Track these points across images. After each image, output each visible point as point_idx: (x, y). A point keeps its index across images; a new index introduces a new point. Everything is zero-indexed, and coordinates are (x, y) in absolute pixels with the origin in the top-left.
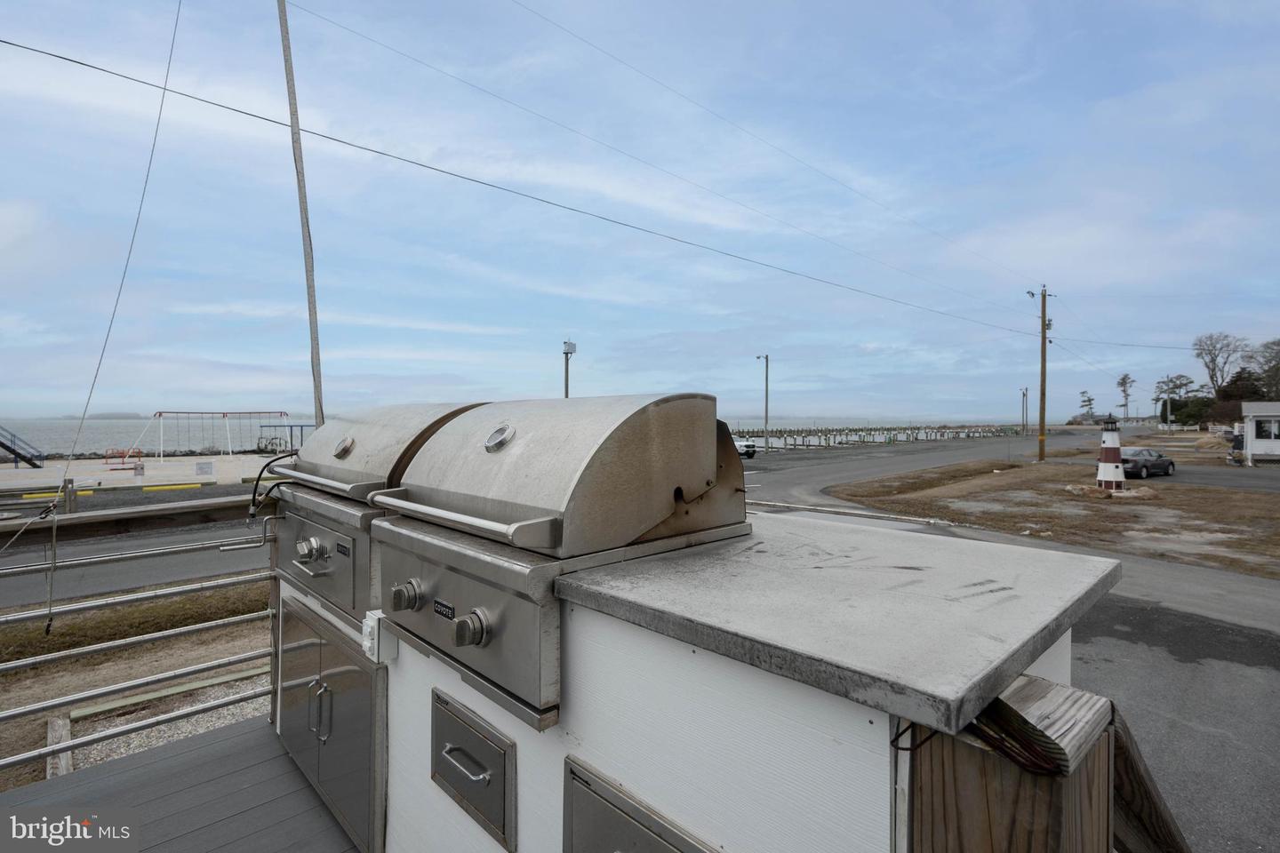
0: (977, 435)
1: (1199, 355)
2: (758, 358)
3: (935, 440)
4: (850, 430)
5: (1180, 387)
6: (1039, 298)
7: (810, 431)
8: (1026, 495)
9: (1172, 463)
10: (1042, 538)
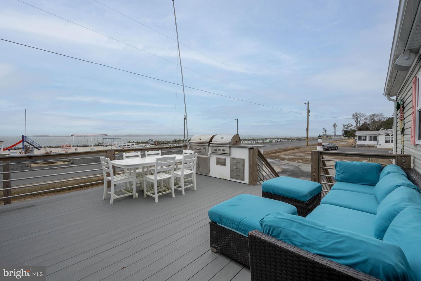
0: (294, 140)
1: (353, 118)
2: (235, 119)
3: (283, 142)
4: (260, 139)
5: (349, 127)
6: (307, 105)
7: (249, 139)
8: (300, 154)
9: (337, 147)
10: (300, 162)
